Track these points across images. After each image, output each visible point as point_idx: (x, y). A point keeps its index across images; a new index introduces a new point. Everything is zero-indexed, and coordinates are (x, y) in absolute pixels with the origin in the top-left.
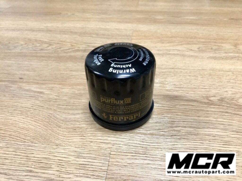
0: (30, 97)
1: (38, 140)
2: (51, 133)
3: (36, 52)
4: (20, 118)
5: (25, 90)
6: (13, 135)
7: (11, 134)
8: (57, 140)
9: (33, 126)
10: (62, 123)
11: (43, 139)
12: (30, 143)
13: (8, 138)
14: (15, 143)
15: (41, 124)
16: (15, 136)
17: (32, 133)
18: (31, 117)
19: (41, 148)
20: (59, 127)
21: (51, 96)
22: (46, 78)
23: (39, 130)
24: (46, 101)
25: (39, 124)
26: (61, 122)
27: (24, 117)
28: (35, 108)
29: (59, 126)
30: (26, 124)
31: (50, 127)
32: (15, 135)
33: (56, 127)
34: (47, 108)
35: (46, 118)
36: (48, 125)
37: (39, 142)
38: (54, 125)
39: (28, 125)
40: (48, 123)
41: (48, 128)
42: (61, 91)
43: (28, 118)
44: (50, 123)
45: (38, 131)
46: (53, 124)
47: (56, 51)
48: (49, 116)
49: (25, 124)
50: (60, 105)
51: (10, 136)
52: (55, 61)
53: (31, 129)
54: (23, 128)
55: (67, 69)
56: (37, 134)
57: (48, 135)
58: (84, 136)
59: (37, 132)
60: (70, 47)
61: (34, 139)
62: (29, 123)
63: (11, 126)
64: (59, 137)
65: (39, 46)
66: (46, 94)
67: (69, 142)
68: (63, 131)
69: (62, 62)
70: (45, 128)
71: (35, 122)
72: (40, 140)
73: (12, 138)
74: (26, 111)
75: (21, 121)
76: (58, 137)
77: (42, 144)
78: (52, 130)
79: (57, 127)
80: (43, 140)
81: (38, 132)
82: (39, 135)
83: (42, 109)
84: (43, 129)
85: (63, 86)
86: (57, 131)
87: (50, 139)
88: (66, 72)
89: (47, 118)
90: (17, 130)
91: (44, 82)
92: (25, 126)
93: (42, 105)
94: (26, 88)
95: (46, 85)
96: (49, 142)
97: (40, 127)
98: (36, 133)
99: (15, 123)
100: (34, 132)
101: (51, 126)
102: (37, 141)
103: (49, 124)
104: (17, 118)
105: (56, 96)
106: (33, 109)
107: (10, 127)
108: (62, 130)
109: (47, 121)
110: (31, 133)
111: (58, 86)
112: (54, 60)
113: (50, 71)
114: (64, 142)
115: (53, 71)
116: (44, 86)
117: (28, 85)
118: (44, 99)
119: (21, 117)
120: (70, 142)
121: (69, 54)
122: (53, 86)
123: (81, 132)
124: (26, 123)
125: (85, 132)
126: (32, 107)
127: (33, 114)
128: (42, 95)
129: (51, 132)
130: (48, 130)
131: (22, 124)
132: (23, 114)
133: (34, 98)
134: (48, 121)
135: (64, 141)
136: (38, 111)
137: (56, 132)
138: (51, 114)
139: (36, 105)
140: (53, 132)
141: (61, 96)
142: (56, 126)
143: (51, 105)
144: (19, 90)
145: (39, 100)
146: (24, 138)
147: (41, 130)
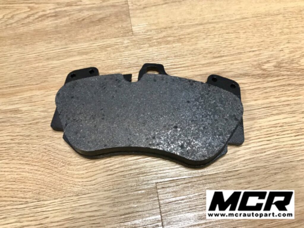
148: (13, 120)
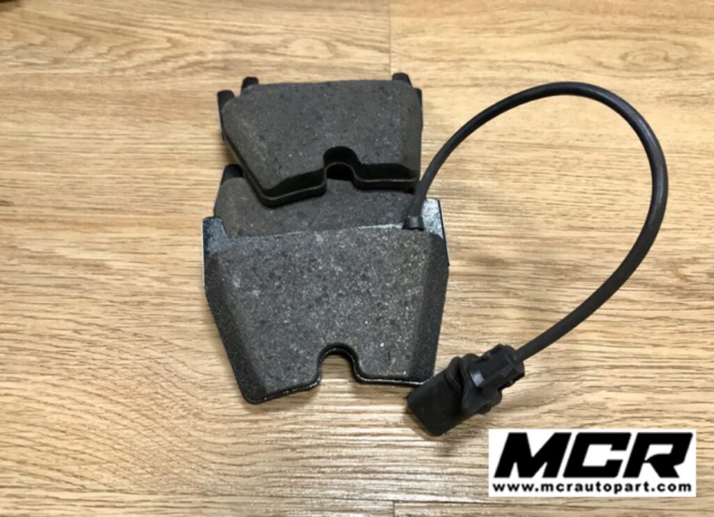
0: (58, 286)
1: (131, 478)
2: (170, 442)
3: (38, 76)
4: (44, 386)
5: (31, 257)
6: (33, 462)
7: (23, 458)
8: (201, 469)
9: (100, 417)
10: (204, 395)
11: (149, 470)
12: (102, 491)
13: (16, 474)
14: (47, 497)
15: (127, 406)
16: (42, 466)
17: (101, 447)
18: (83, 377)
19: (151, 509)
20: (195, 415)
21: (140, 283)
22: (101, 199)
23: (125, 432)
24: (125, 303)
25: (119, 409)
26: (200, 394)
27: (54, 380)
28: (88, 337)
29: (196, 411)
30: (69, 409)
31: (163, 417)
32: (39, 462)
33: (183, 417)
34: (135, 334)
35: (138, 378)
36: (154, 407)
37: (135, 484)
38: (175, 407)
39: (78, 413)
40: (152, 400)
41: (158, 420)
42: (171, 258)
43: (71, 383)
44: (158, 398)
45: (121, 438)
46: (171, 404)
47: (114, 70)
48: (149, 368)
49: (66, 411)
50: (178, 319)
51: (23, 468)
52: (121, 119)
53: (93, 431)
54: (64, 429)
55: (177, 156)
56: (121, 450)
57: (164, 452)
58: (293, 449)
59: (119, 444)
60: (167, 49)
61: (114, 473)
62: (83, 403)
63: (14, 422)
64: (203, 459)
65: (44, 44)
66: (118, 272)
67: (244, 477)
68: (214, 432)
69: (148, 121)
70: (146, 422)
71: (105, 398)
72: (137, 477)
73: (30, 474)
74: (57, 353)
75: (50, 400)
76: (199, 457)
77: (151, 493)
78: (173, 428)
79: (190, 416)
80: (149, 476)
81: (121, 441)
82: (129, 454)
83: (117, 342)
84: (140, 428)
85: (174, 232)
86: (192, 433)
87: (173, 467)
88: (173, 171)
89: (145, 380)
90: (44, 441)
91: (97, 217)
92: (70, 420)
93: (113, 322)
94: (33, 248)
95: (109, 229)
96: (173, 482)
97: (125, 422)
98: (117, 447)
99: (28, 409)
100: (110, 442)
101: (166, 414)
102: (126, 482)
103: (156, 404)
104: (29, 387)
105: (157, 279)
106: (83, 341)
107: (12, 426)
108: (208, 426)
109: (147, 391)
110: (98, 450)
111: (155, 234)
112: (115, 114)
113: (112, 163)
114: (228, 478)
115: (124, 167)
116: (102, 237)
117: (40, 235)
118: (116, 295)
119: (45, 383)
120: (249, 477)
121: (168, 84)
122: (136, 235)
123: (280, 432)
124: (69, 406)
125: (292, 431)
126: (76, 331)
127: (87, 366)
128: (102, 278)
129: (169, 439)
130: (158, 432)
131: (54, 409)
132: (49, 368)
133: (75, 293)
134: (149, 394)
135: (225, 475)
136: (103, 349)
137: (190, 439)
138: (156, 360)
139: (90, 324)
140: (179, 437)
141: (175, 280)
142: (184, 413)
143: (148, 321)
144: (10, 259)
145: (96, 300)
146: (76, 473)
147: (132, 433)
148: (87, 287)
